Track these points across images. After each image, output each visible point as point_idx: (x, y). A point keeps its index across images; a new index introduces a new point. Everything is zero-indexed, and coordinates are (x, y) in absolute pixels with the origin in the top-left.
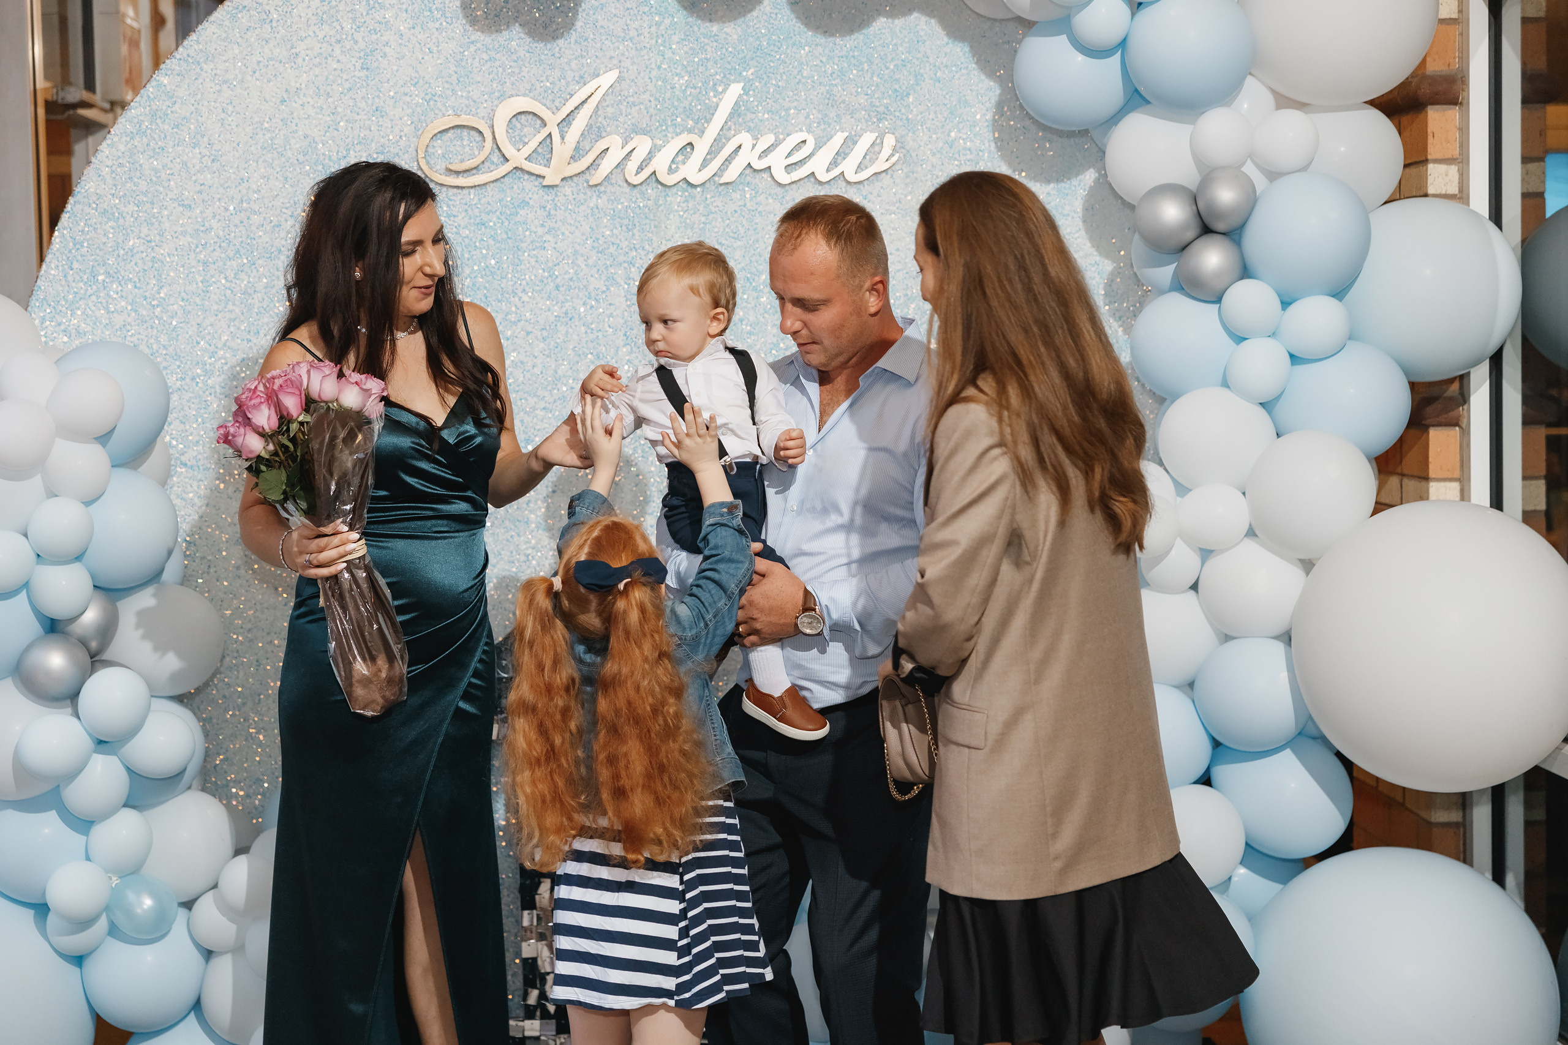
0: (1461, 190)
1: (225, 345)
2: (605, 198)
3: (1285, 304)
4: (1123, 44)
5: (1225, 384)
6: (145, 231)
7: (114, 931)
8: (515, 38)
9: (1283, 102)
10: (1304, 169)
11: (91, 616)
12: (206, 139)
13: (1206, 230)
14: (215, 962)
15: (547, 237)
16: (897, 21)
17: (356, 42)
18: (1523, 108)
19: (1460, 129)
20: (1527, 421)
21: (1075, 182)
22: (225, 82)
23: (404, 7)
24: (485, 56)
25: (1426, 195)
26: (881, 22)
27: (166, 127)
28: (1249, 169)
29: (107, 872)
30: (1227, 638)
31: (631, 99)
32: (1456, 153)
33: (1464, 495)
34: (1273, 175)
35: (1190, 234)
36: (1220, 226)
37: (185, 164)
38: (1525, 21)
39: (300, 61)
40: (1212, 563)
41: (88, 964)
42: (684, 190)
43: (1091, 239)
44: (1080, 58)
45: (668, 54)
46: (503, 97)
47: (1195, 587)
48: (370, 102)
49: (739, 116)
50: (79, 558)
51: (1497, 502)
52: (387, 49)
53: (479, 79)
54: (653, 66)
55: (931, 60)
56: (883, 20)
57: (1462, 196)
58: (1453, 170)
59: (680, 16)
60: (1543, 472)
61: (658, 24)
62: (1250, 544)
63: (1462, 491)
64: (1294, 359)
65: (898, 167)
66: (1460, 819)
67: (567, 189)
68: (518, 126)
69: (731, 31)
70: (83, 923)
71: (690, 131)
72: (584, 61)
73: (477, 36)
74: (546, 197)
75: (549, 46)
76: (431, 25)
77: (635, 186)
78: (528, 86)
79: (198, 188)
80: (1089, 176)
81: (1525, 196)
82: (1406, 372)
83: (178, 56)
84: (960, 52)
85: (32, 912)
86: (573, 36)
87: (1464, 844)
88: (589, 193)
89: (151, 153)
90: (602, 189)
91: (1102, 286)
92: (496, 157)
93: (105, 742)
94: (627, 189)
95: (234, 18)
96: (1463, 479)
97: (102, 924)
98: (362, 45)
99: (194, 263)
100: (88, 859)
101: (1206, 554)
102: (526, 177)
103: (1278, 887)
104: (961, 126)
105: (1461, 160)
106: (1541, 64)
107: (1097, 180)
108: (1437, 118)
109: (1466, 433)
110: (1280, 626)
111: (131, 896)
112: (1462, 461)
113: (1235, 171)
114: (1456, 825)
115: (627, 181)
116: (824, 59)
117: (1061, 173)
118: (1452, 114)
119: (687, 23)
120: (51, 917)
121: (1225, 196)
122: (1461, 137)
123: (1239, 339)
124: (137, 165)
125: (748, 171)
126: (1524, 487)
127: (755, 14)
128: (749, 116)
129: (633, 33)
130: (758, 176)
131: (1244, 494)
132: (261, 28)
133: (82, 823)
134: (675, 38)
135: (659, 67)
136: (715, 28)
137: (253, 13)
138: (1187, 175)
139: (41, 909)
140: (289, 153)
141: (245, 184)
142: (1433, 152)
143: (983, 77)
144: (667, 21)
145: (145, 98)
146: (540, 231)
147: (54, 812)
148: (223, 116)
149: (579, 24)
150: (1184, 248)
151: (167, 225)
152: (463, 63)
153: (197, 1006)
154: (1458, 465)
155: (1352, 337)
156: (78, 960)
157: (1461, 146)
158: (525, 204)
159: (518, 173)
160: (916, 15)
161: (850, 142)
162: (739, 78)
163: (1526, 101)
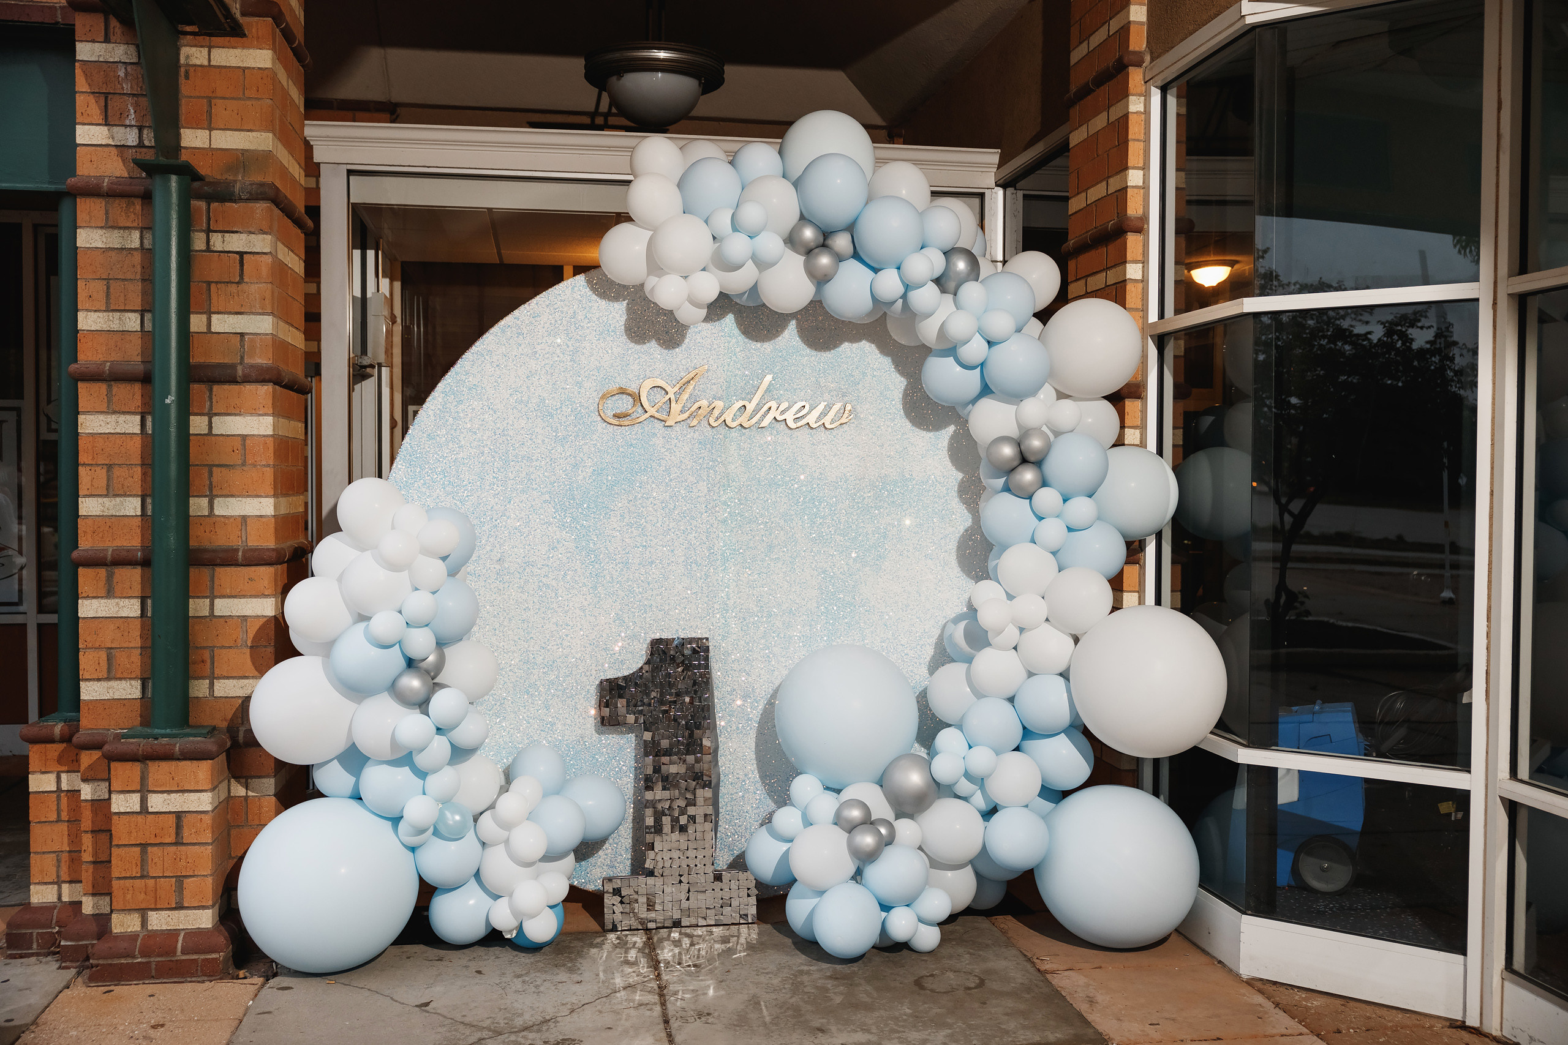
0: (1141, 442)
1: (492, 508)
2: (697, 433)
3: (1065, 501)
4: (982, 365)
5: (1033, 541)
6: (451, 445)
7: (436, 833)
8: (653, 346)
9: (1061, 396)
10: (1072, 431)
11: (431, 658)
12: (486, 397)
13: (1024, 460)
14: (490, 851)
15: (666, 453)
16: (854, 345)
17: (568, 347)
18: (1174, 401)
19: (1142, 411)
20: (1173, 562)
21: (943, 431)
22: (497, 366)
23: (595, 328)
24: (636, 356)
25: (1124, 445)
26: (846, 345)
27: (465, 389)
28: (1045, 429)
29: (436, 801)
30: (1031, 674)
31: (713, 381)
32: (1139, 423)
33: (1141, 601)
34: (1057, 434)
35: (1016, 463)
36: (1032, 459)
37: (473, 409)
38: (1175, 357)
39: (537, 355)
40: (1026, 635)
41: (418, 852)
42: (740, 430)
43: (952, 462)
44: (959, 368)
45: (734, 358)
46: (646, 378)
47: (1015, 648)
48: (574, 378)
49: (770, 392)
50: (427, 626)
51: (1158, 602)
52: (584, 351)
53: (633, 368)
54: (726, 364)
55: (871, 366)
56: (847, 344)
57: (1143, 444)
58: (1137, 432)
59: (741, 338)
60: (1180, 588)
61: (729, 342)
62: (1046, 625)
63: (1139, 597)
64: (1070, 529)
65: (852, 421)
66: (1135, 768)
67: (678, 428)
68: (653, 393)
69: (767, 347)
70: (422, 831)
71: (743, 399)
72: (689, 360)
73: (632, 345)
74: (666, 432)
75: (670, 352)
76: (608, 338)
77: (713, 427)
78: (658, 373)
79: (480, 423)
80: (951, 429)
81: (1174, 446)
82: (1124, 537)
83: (472, 351)
84: (886, 362)
85: (390, 823)
86: (684, 346)
87: (1138, 781)
88: (689, 430)
89: (456, 403)
90: (696, 428)
91: (957, 487)
92: (640, 410)
93: (441, 729)
94: (709, 428)
95: (503, 332)
96: (1141, 591)
97: (431, 830)
98: (571, 348)
99: (477, 463)
100: (424, 794)
101: (1022, 630)
102: (656, 421)
103: (1052, 805)
104: (886, 401)
105: (1143, 427)
106: (1182, 380)
107: (955, 431)
108: (1131, 405)
109: (1143, 568)
110: (1061, 669)
111: (448, 814)
112: (1140, 582)
113: (1038, 430)
114: (1134, 771)
115: (709, 424)
116: (816, 364)
117: (937, 426)
118: (1138, 403)
119: (744, 342)
120: (402, 825)
121: (1036, 443)
122: (1142, 415)
123: (1041, 519)
124: (448, 410)
125: (774, 421)
126: (1172, 596)
127: (780, 338)
128: (775, 392)
129: (715, 346)
130: (779, 424)
131: (1043, 598)
132: (517, 337)
133: (422, 774)
134: (738, 350)
135: (729, 365)
136: (759, 345)
137: (513, 329)
138: (1013, 431)
139: (396, 821)
140: (530, 405)
141: (506, 421)
142: (1127, 423)
143: (898, 375)
144: (734, 340)
145: (454, 373)
146: (663, 450)
147: (407, 768)
148: (495, 384)
149: (687, 341)
150: (1012, 470)
151: (463, 443)
152: (625, 359)
153: (477, 875)
154: (1137, 585)
155: (1099, 518)
156: (413, 849)
157: (1142, 420)
158: (655, 435)
159: (652, 419)
160: (864, 342)
161: (829, 408)
162: (771, 372)
163: (1175, 398)
